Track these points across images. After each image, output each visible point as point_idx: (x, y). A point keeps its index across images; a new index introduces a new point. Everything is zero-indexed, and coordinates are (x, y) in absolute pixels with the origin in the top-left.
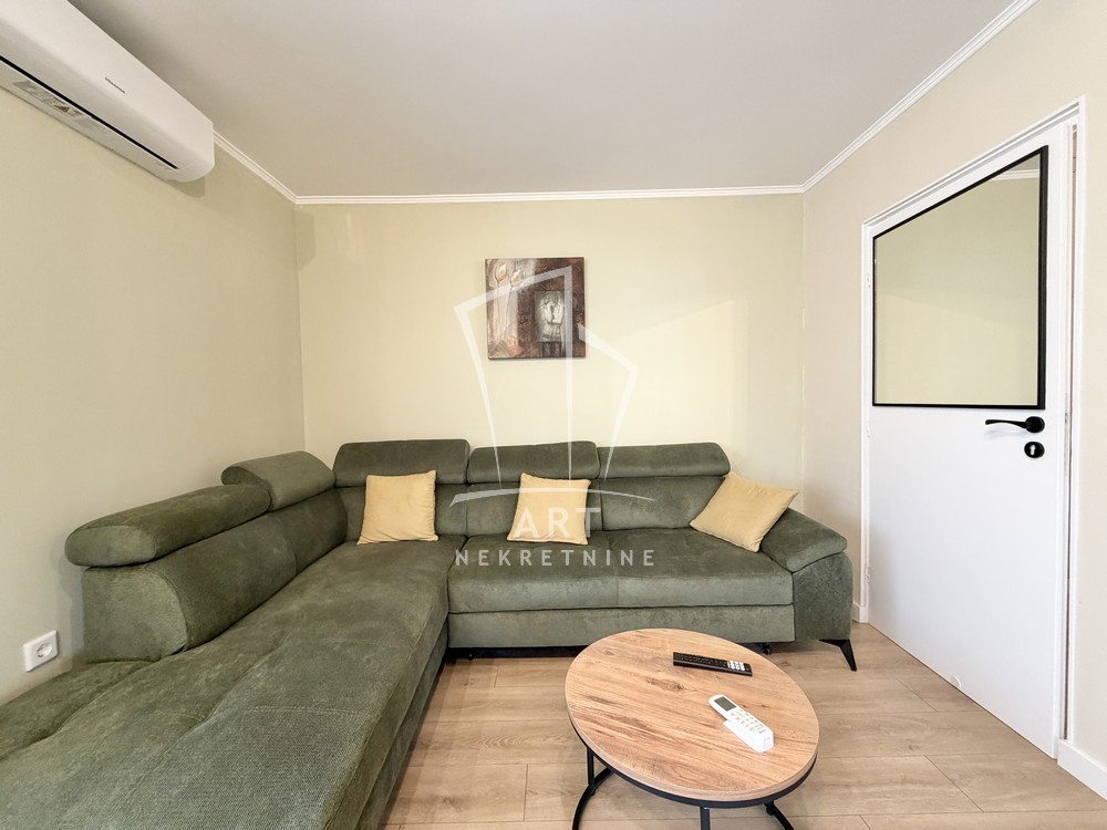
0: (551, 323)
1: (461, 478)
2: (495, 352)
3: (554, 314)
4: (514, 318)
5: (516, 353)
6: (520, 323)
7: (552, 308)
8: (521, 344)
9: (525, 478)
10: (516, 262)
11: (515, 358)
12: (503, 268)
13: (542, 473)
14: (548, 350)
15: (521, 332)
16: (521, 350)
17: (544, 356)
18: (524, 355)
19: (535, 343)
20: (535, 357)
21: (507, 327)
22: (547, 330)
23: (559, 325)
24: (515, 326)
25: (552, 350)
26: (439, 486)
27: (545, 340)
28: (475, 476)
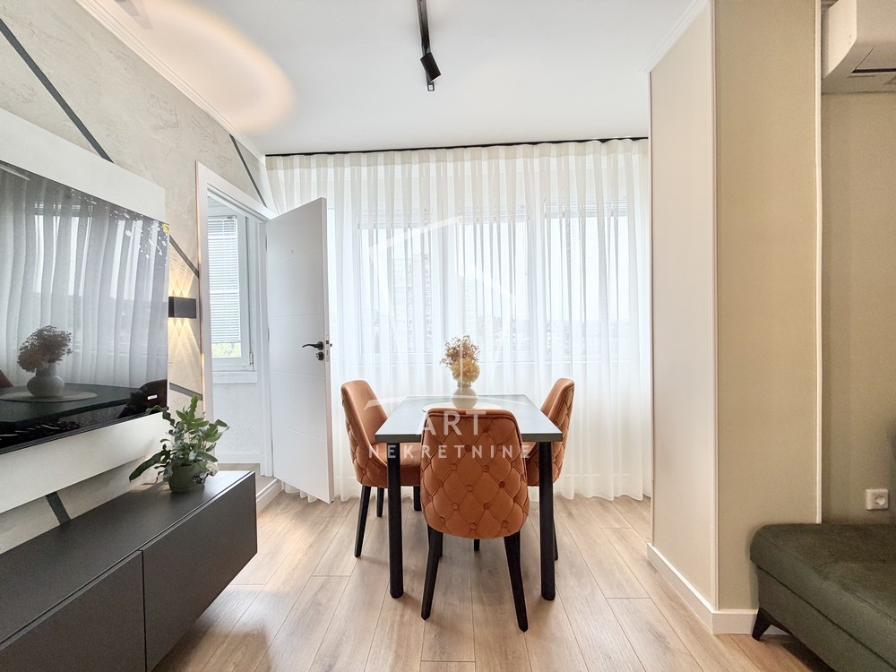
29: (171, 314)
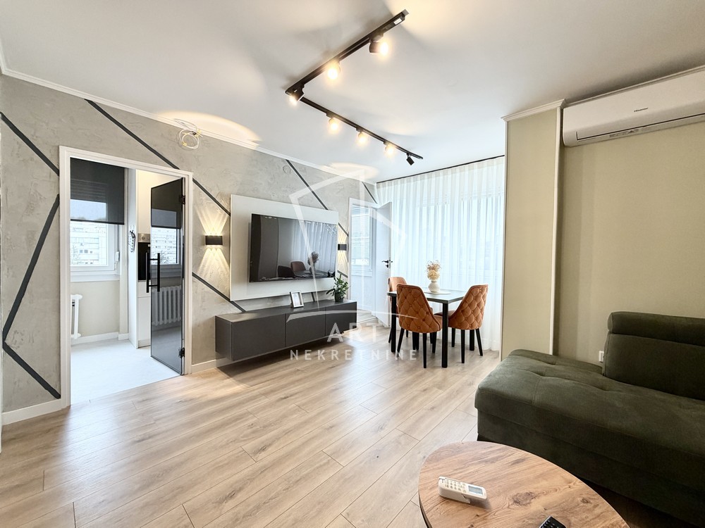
29: (339, 249)
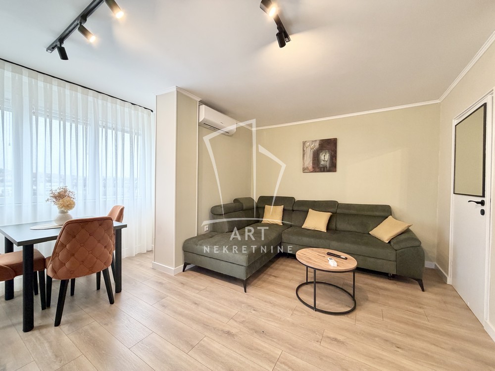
0: (324, 161)
1: (291, 209)
2: (305, 170)
3: (325, 157)
4: (311, 159)
5: (311, 170)
6: (313, 161)
7: (324, 156)
8: (313, 167)
9: (310, 210)
10: (313, 141)
11: (311, 172)
12: (308, 144)
13: (316, 209)
14: (322, 170)
15: (313, 164)
16: (313, 169)
17: (321, 171)
18: (314, 171)
19: (318, 167)
20: (318, 172)
21: (309, 162)
22: (322, 163)
23: (327, 161)
24: (311, 162)
25: (324, 169)
26: (284, 210)
27: (321, 166)
28: (295, 208)
